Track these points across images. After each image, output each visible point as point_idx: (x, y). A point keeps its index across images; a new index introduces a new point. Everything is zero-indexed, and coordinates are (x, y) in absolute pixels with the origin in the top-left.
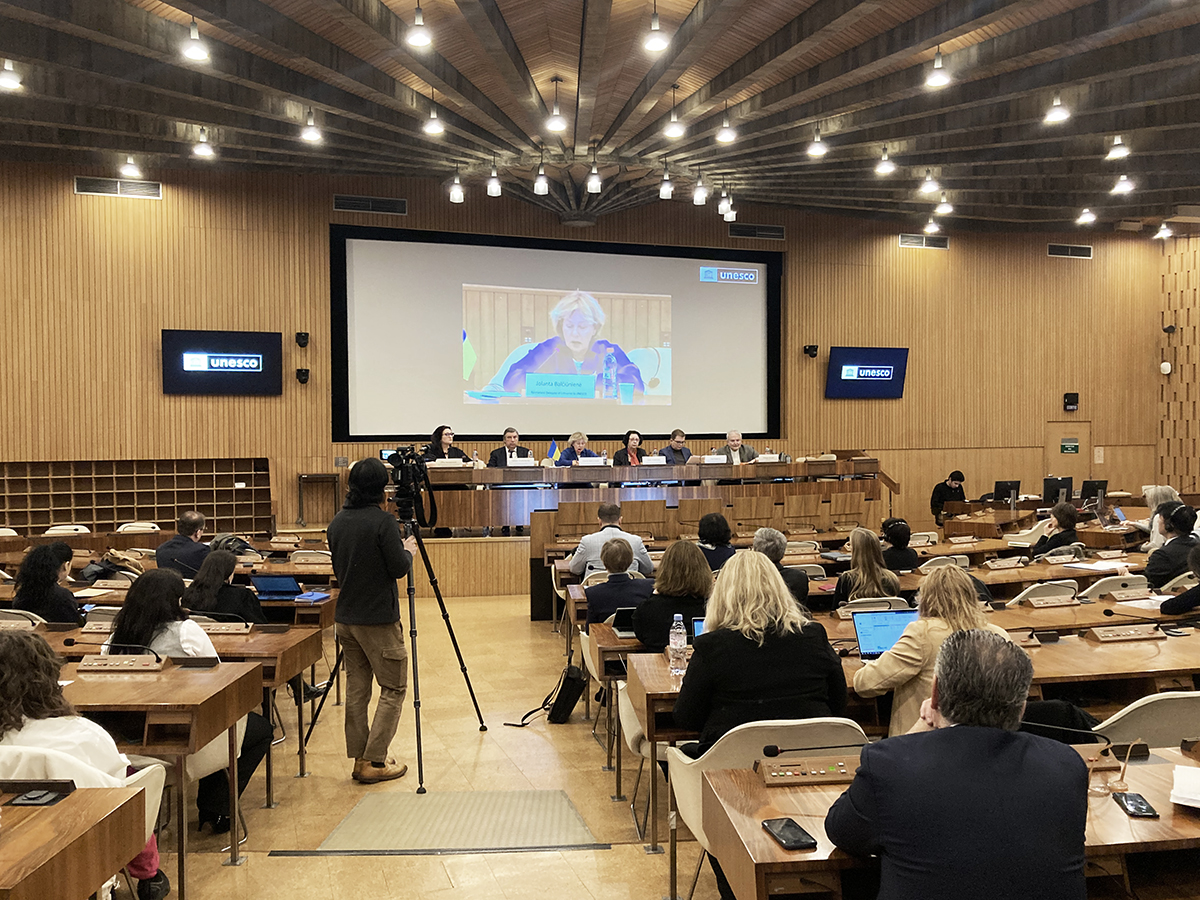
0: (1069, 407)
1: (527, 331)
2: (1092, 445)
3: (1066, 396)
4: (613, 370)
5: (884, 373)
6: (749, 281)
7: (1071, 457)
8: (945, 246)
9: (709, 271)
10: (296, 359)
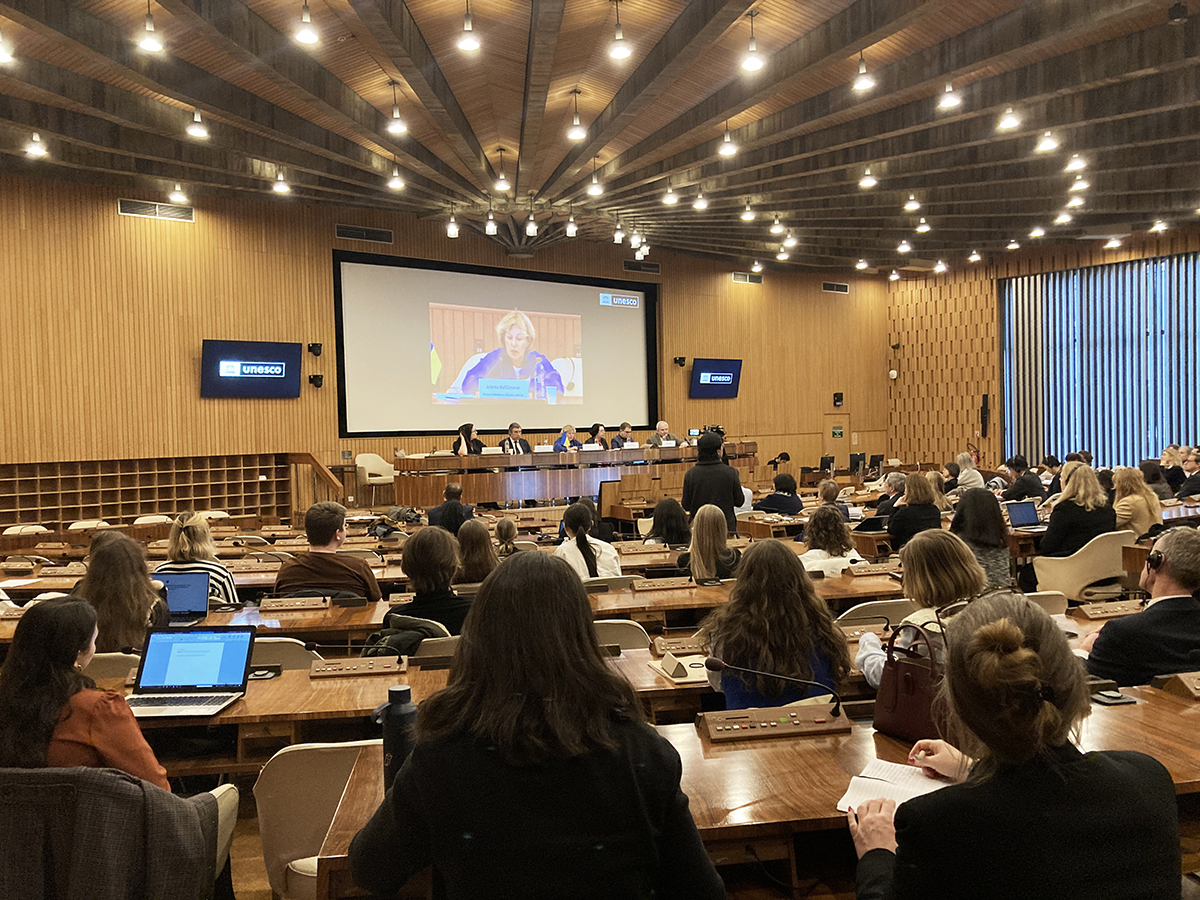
0: (838, 403)
1: (479, 343)
2: (850, 432)
3: (835, 395)
4: (542, 375)
5: (725, 379)
6: (633, 305)
7: (839, 439)
8: (760, 282)
9: (606, 297)
10: (308, 366)
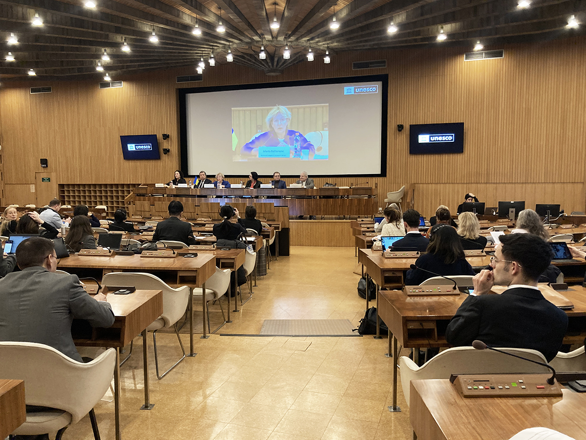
1: (259, 127)
5: (446, 138)
6: (373, 91)
9: (349, 89)
10: (165, 145)
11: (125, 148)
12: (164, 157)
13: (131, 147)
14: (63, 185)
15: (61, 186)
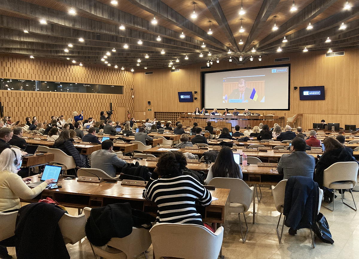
8: (343, 54)
9: (274, 70)
10: (195, 96)
11: (180, 97)
12: (195, 101)
13: (182, 97)
14: (156, 112)
15: (155, 113)
